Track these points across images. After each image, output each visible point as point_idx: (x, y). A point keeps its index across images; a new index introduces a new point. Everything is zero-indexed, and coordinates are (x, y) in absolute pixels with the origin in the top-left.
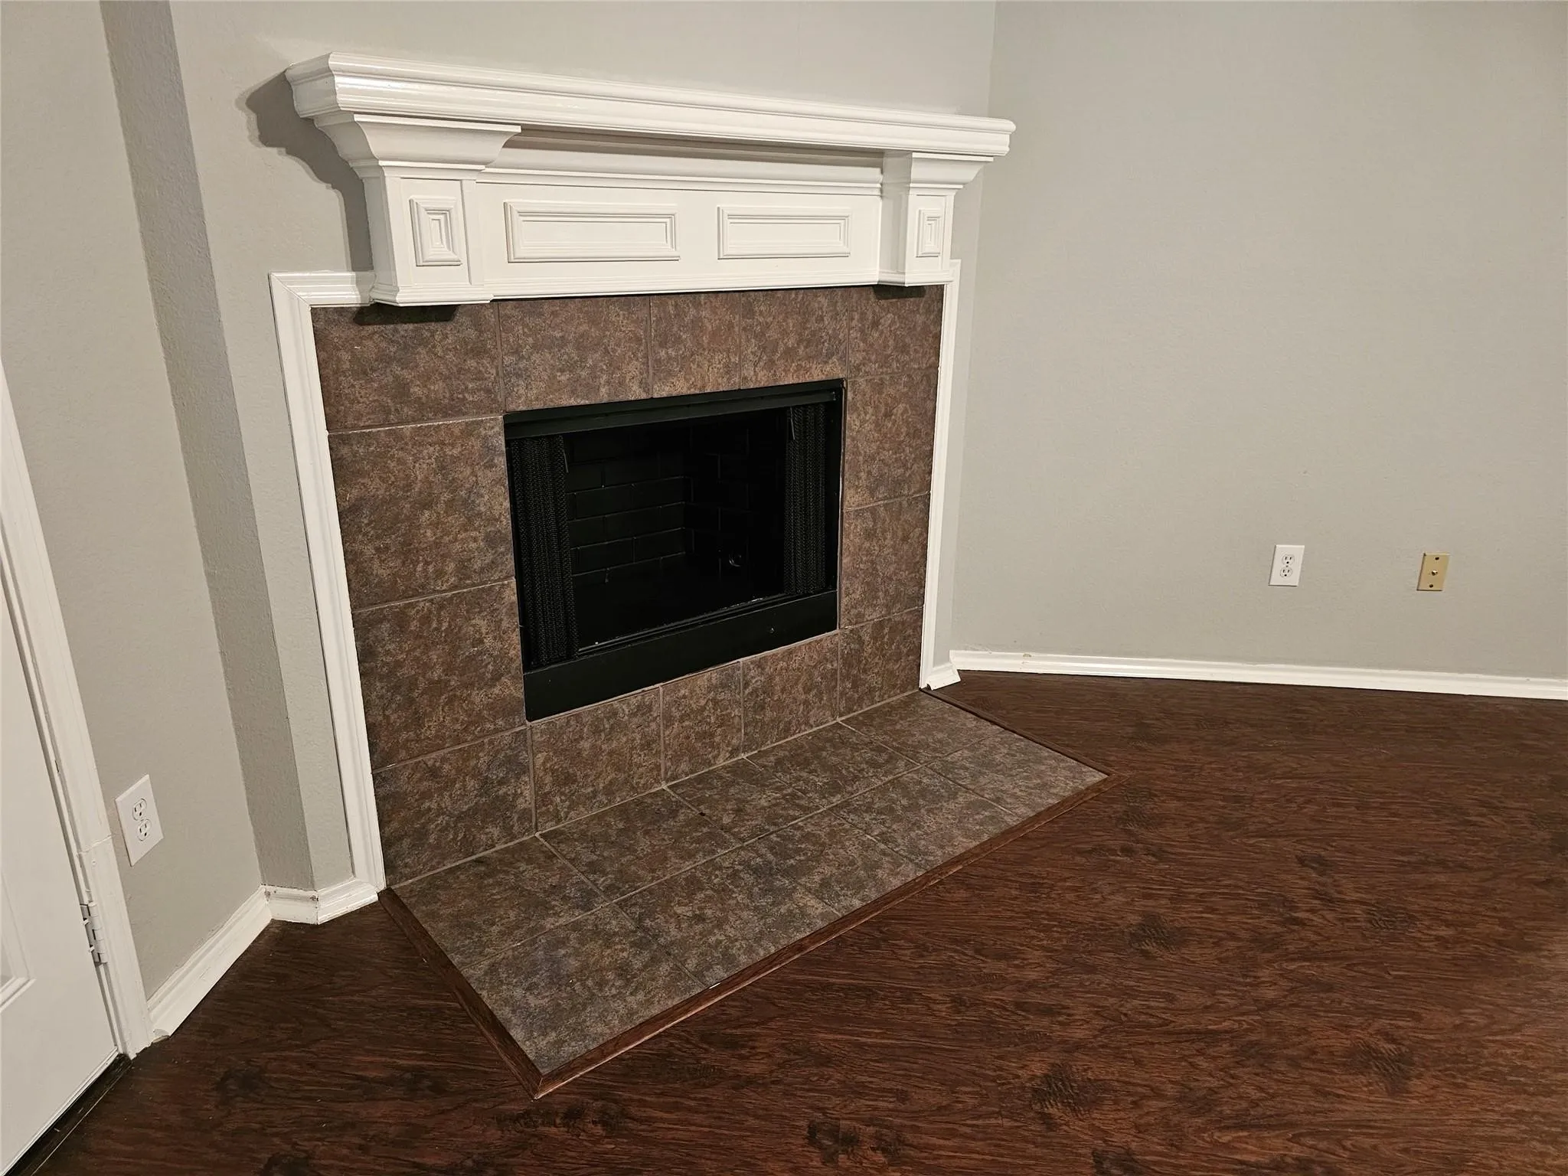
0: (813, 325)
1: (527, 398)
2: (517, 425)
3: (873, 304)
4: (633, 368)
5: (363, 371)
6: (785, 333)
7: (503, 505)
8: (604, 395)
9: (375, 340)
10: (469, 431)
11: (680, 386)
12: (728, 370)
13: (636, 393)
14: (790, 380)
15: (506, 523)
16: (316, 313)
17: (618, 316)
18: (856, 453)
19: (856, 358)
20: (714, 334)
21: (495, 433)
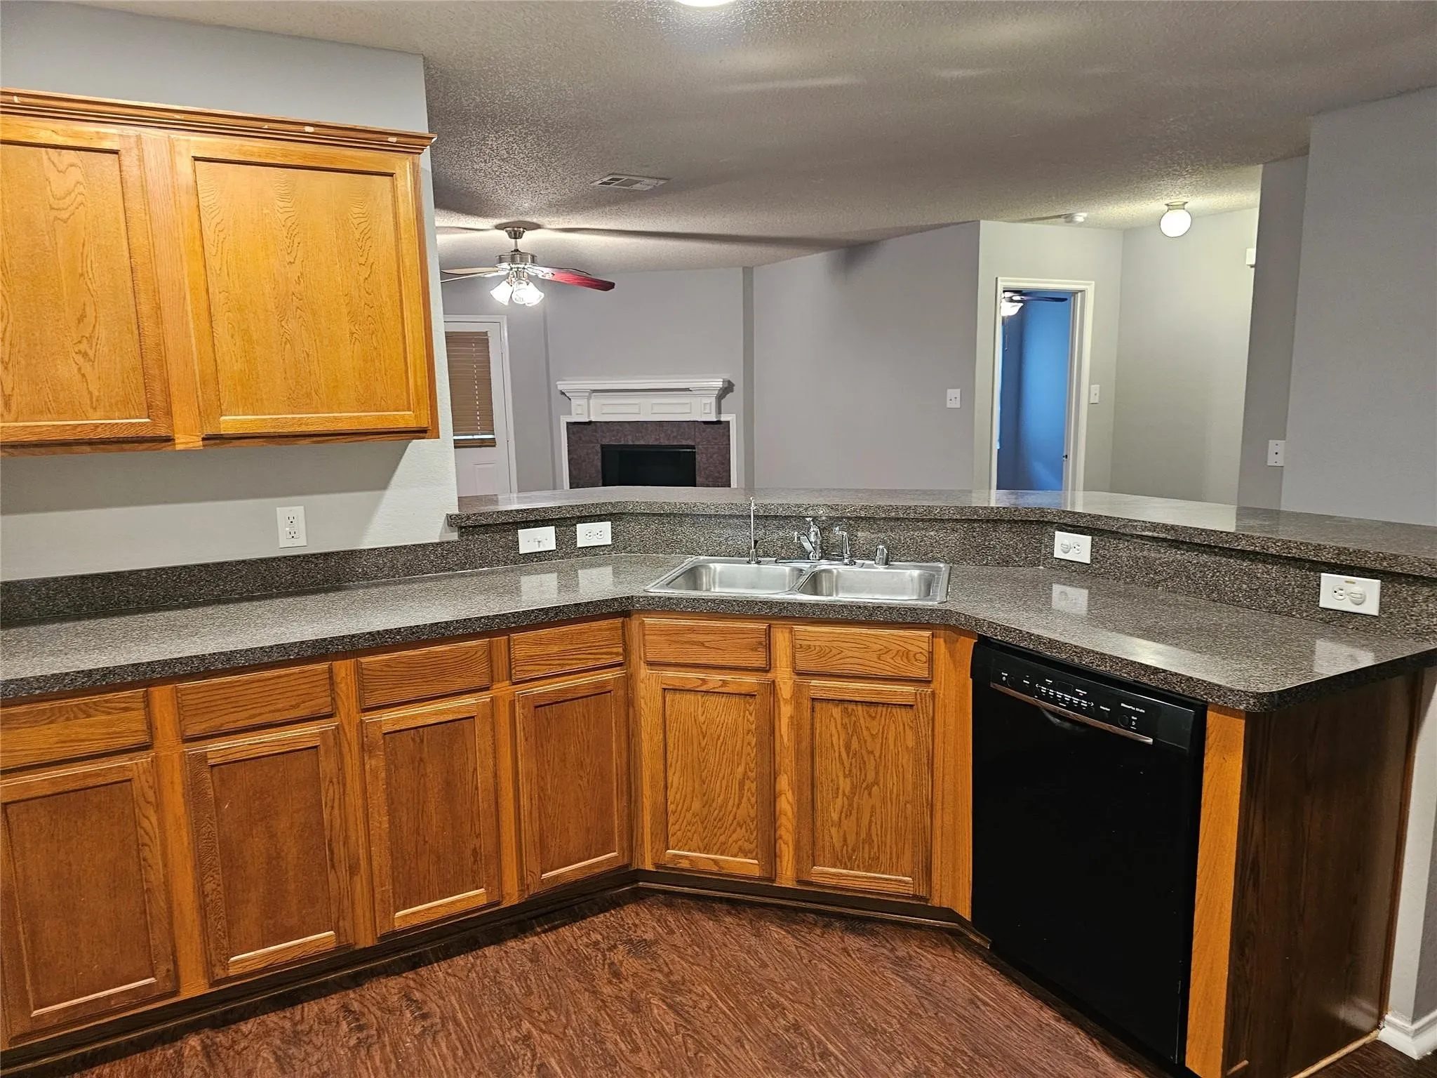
0: (682, 430)
1: (606, 441)
2: (603, 447)
3: (704, 426)
4: (630, 437)
5: (574, 433)
6: (672, 432)
7: (599, 464)
8: (622, 443)
9: (575, 428)
10: (593, 447)
11: (642, 442)
12: (656, 440)
13: (631, 443)
14: (675, 444)
15: (600, 468)
16: (567, 423)
17: (627, 425)
18: (700, 467)
19: (698, 440)
20: (651, 431)
21: (598, 448)
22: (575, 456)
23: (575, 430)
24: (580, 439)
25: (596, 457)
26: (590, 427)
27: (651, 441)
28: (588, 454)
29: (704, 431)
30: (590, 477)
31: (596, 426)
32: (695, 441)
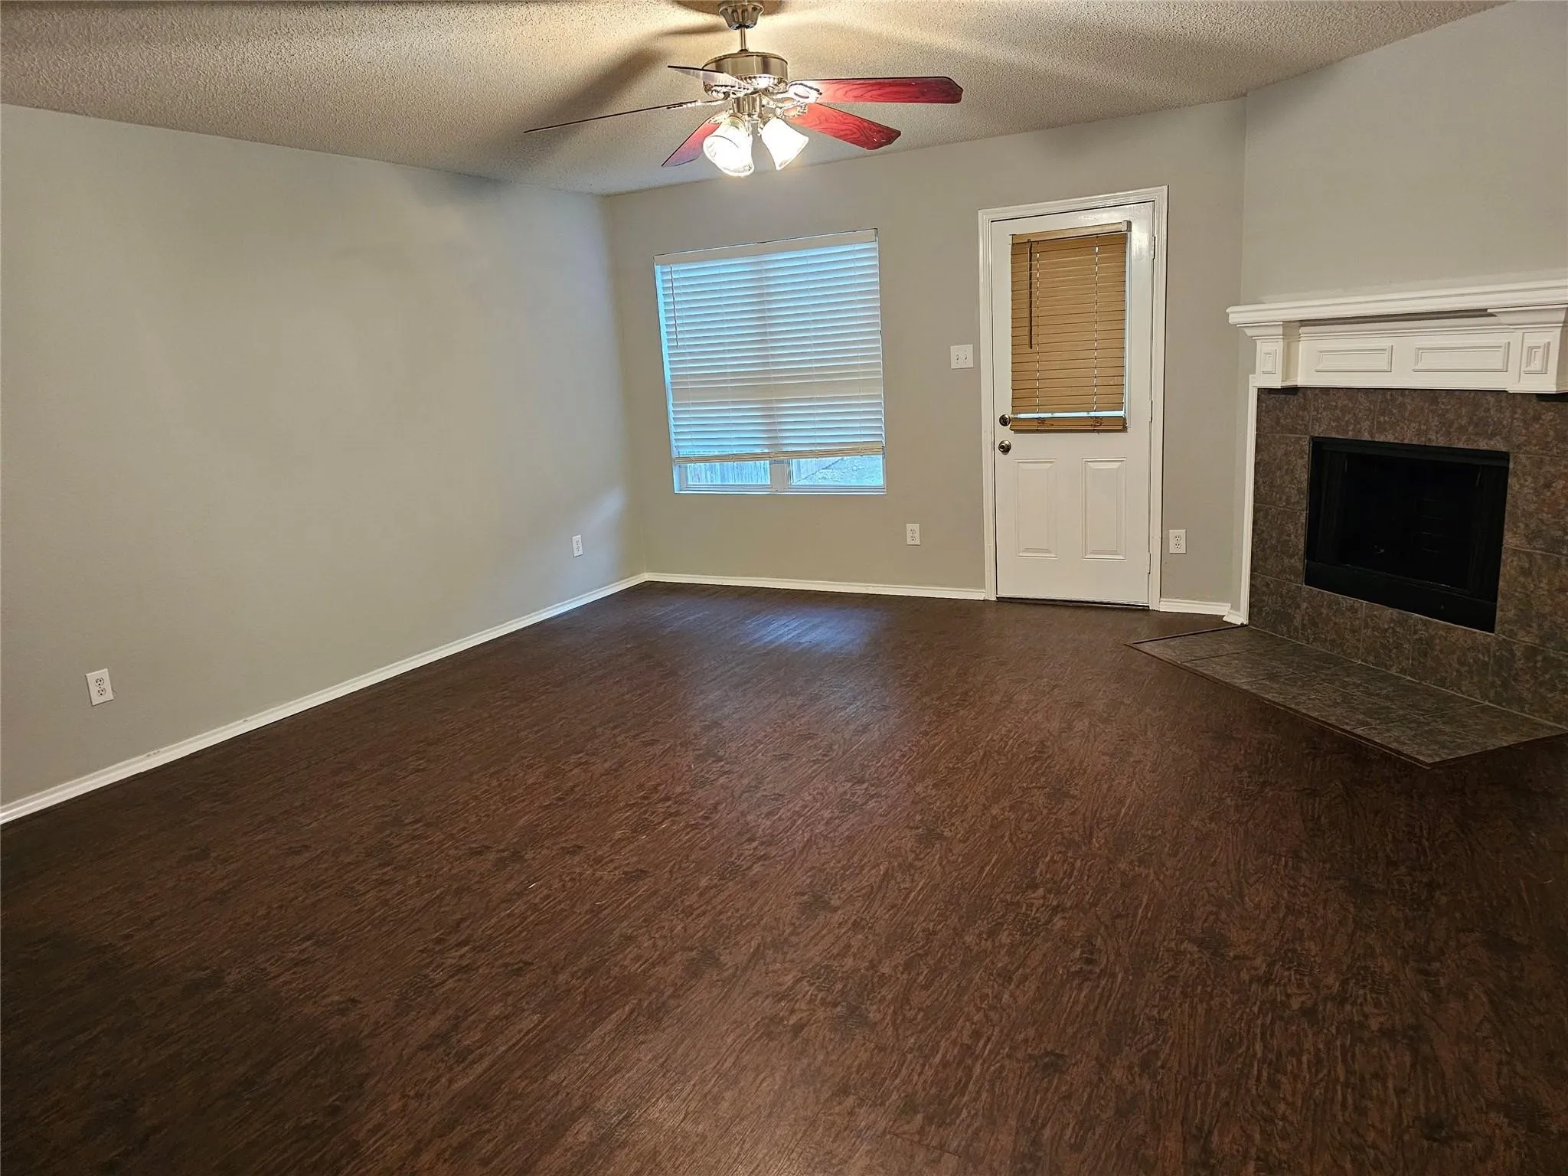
0: (1481, 413)
1: (1319, 431)
2: (1314, 441)
4: (1366, 424)
5: (1268, 411)
6: (1460, 416)
7: (1305, 476)
8: (1350, 435)
10: (1298, 441)
11: (1391, 438)
12: (1419, 433)
13: (1366, 437)
16: (1259, 389)
17: (1362, 398)
19: (1518, 440)
20: (1412, 412)
21: (1306, 444)
22: (1266, 457)
23: (1270, 403)
24: (1278, 423)
25: (1301, 462)
26: (1295, 401)
27: (1409, 435)
28: (1286, 454)
29: (1537, 418)
30: (1288, 501)
31: (1304, 395)
32: (1506, 439)
